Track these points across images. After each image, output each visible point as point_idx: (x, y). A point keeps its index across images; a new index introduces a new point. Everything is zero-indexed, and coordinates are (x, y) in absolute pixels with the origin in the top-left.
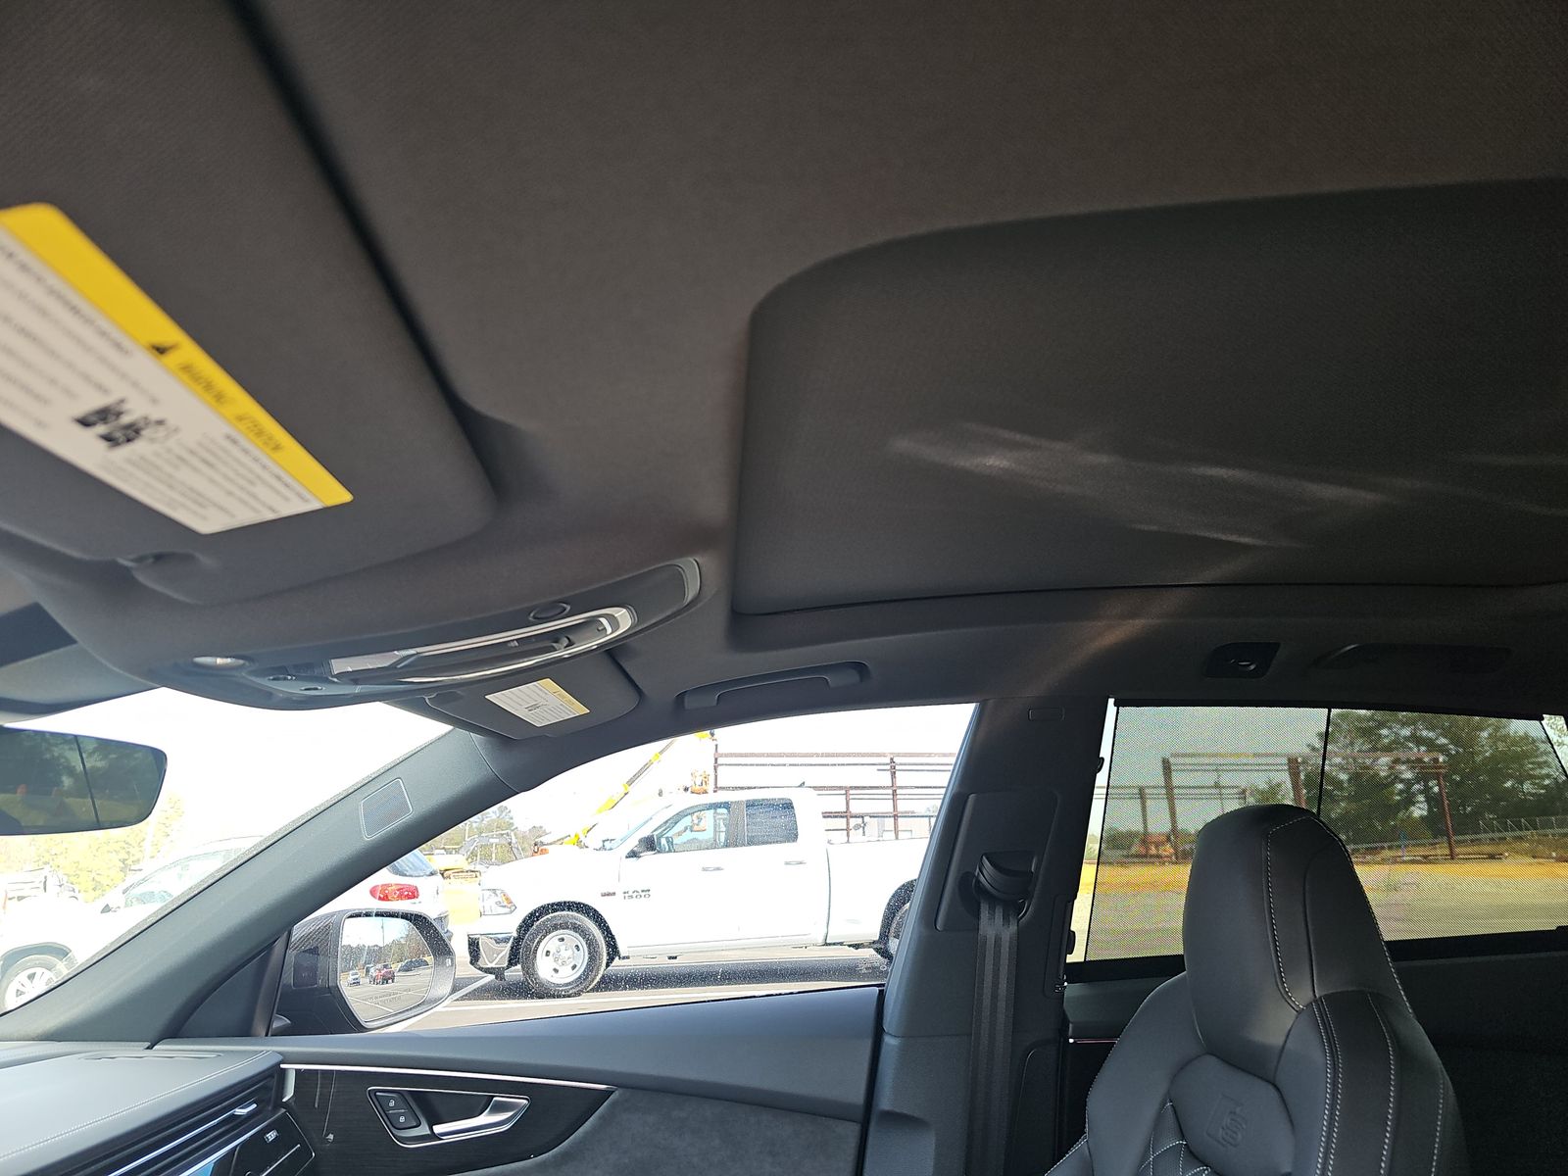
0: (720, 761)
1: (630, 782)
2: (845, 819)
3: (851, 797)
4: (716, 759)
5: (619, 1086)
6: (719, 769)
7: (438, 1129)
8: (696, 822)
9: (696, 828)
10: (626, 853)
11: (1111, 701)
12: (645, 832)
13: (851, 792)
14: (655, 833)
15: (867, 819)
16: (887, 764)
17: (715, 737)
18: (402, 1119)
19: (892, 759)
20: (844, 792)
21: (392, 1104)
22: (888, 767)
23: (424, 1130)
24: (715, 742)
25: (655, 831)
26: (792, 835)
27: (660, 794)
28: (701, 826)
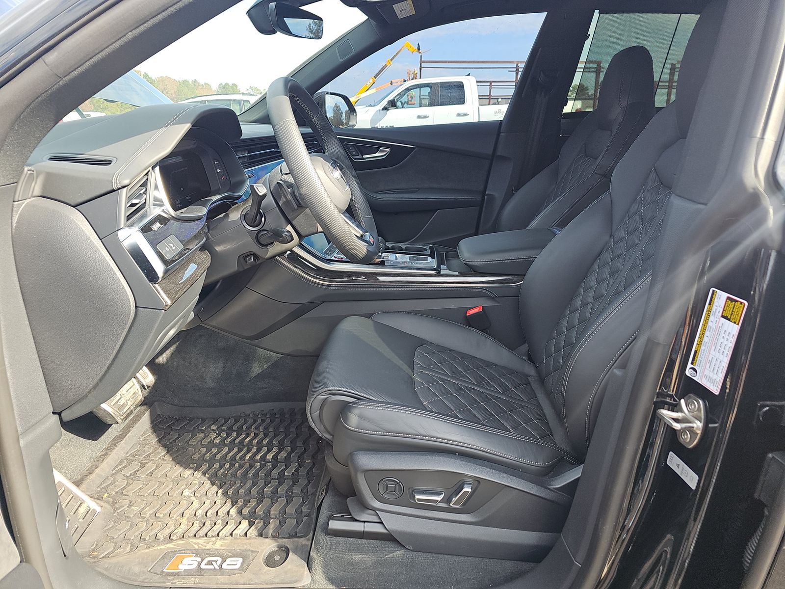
0: (423, 65)
1: (375, 77)
2: (488, 100)
3: (492, 87)
4: (421, 64)
5: (417, 146)
6: (422, 69)
7: (364, 157)
8: (410, 99)
9: (410, 103)
10: (381, 108)
11: (597, 12)
12: (391, 97)
13: (493, 84)
14: (396, 98)
15: (500, 100)
16: (515, 68)
17: (420, 51)
18: (354, 153)
19: (517, 65)
20: (489, 84)
21: (351, 148)
22: (515, 69)
23: (360, 156)
24: (420, 54)
25: (395, 97)
26: (461, 101)
27: (391, 84)
28: (412, 102)
